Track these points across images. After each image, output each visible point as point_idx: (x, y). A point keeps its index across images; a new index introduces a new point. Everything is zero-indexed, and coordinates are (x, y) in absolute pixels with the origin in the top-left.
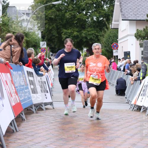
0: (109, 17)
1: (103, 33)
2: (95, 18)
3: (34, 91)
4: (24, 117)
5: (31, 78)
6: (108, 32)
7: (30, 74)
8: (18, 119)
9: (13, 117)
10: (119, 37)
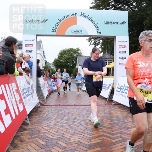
0: (75, 65)
1: (74, 69)
2: (71, 65)
3: (54, 86)
4: (51, 93)
5: (53, 82)
6: (75, 69)
7: (53, 81)
8: (50, 94)
9: (48, 94)
10: (78, 70)
